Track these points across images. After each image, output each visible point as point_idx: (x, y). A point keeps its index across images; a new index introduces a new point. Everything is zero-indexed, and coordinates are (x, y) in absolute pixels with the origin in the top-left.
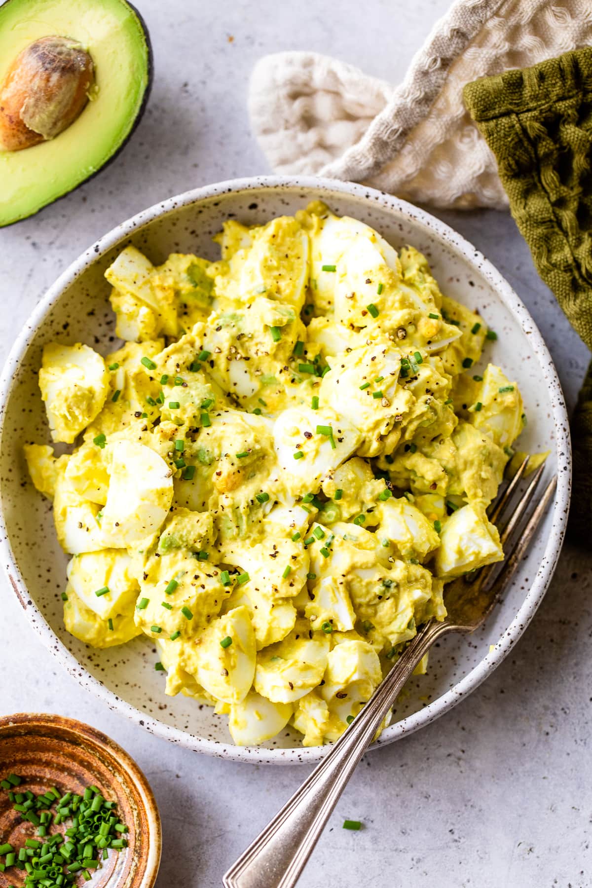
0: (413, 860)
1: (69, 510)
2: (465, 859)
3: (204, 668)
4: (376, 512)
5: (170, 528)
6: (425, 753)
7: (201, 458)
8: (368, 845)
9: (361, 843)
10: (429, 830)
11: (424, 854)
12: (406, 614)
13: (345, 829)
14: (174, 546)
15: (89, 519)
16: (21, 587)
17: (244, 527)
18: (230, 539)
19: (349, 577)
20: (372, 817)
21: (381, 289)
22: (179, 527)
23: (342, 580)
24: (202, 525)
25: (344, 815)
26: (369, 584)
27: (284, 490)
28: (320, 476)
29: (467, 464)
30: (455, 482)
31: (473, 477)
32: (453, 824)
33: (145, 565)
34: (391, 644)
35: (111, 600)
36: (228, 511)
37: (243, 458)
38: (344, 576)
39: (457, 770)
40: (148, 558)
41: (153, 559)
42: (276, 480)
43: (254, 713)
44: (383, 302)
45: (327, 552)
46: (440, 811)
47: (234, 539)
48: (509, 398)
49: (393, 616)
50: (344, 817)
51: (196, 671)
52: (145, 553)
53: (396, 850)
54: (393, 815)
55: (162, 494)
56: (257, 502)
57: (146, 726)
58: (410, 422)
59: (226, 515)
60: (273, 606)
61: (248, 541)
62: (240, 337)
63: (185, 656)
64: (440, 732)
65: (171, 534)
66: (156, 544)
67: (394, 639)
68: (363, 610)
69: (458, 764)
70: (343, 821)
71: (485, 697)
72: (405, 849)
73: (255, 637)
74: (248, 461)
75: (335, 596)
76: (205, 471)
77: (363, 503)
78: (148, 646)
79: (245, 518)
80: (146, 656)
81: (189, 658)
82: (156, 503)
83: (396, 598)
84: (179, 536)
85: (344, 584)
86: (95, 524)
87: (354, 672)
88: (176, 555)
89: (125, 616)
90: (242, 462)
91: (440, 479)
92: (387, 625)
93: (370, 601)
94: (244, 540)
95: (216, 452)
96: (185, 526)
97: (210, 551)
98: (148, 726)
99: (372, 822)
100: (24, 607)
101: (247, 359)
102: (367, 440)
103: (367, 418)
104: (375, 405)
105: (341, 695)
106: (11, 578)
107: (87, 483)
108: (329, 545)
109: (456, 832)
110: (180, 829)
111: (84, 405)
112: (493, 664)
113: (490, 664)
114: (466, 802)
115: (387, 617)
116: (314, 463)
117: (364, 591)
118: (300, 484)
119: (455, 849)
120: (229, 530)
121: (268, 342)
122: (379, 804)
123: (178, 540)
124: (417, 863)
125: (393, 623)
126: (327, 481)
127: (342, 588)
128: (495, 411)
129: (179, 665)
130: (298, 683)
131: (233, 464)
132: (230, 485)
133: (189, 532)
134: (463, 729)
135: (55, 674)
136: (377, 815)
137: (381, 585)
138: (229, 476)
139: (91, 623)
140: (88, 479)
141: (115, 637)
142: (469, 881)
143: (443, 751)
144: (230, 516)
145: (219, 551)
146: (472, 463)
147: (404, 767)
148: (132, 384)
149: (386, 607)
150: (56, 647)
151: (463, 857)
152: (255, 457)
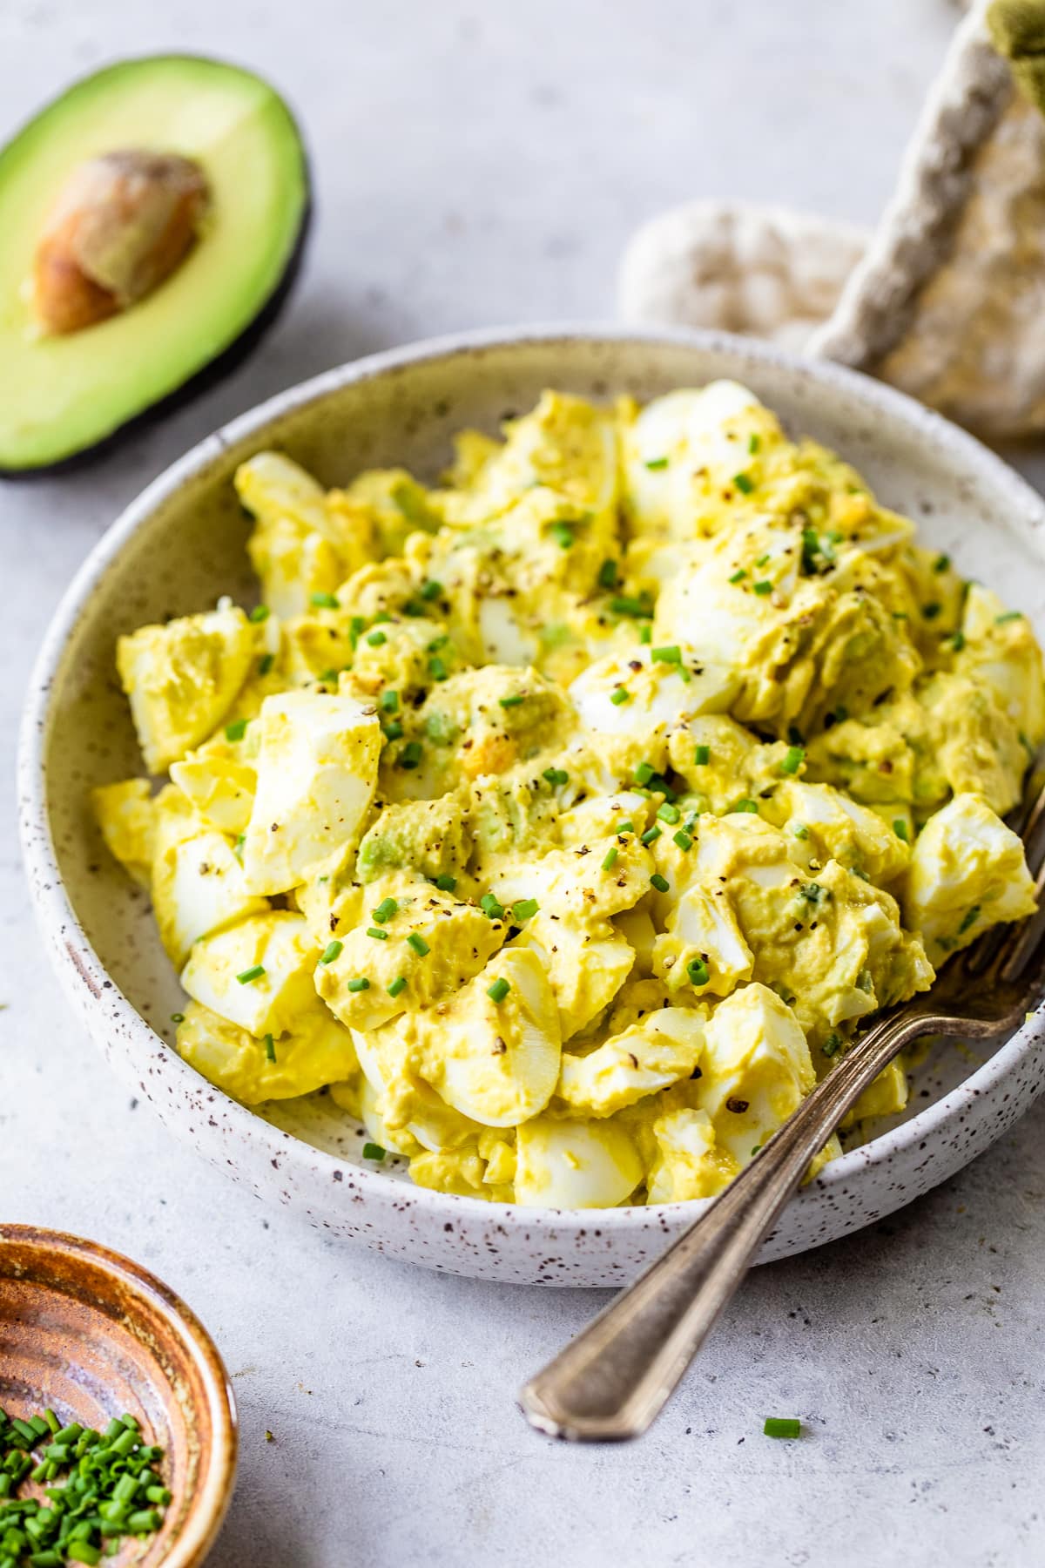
0: (914, 1485)
1: (179, 851)
2: (1022, 1479)
3: (457, 1055)
4: (779, 798)
5: (378, 826)
6: (921, 1295)
7: (433, 733)
8: (820, 1463)
9: (804, 1460)
10: (942, 1430)
11: (935, 1473)
12: (853, 952)
13: (767, 1437)
14: (387, 860)
15: (221, 853)
16: (90, 960)
17: (523, 825)
18: (497, 851)
19: (735, 882)
20: (822, 1414)
21: (755, 446)
22: (395, 819)
23: (721, 887)
24: (439, 813)
25: (764, 1413)
26: (774, 897)
27: (595, 764)
28: (664, 726)
29: (948, 729)
30: (927, 766)
31: (961, 751)
32: (991, 1417)
33: (332, 903)
34: (828, 1022)
35: (268, 989)
36: (491, 799)
37: (513, 710)
38: (723, 879)
39: (990, 1322)
40: (337, 892)
41: (349, 892)
42: (580, 750)
43: (565, 1156)
44: (759, 467)
45: (688, 841)
46: (962, 1396)
47: (505, 850)
48: (1015, 632)
49: (828, 960)
50: (762, 1418)
51: (442, 1069)
52: (331, 881)
53: (878, 1470)
54: (865, 1408)
55: (358, 741)
56: (545, 784)
57: (346, 1180)
58: (829, 642)
59: (486, 807)
60: (588, 939)
61: (532, 853)
62: (496, 555)
63: (420, 1042)
64: (947, 1259)
65: (380, 833)
66: (351, 867)
67: (832, 1010)
68: (767, 953)
69: (990, 1311)
70: (763, 1424)
71: (1031, 1193)
72: (895, 1466)
73: (556, 1004)
74: (523, 716)
75: (708, 913)
76: (441, 756)
77: (750, 782)
78: (348, 1126)
79: (523, 810)
80: (343, 1144)
81: (427, 1045)
82: (348, 766)
83: (831, 921)
84: (396, 837)
85: (726, 894)
86: (232, 859)
87: (759, 1042)
88: (391, 879)
89: (299, 1036)
90: (512, 718)
91: (896, 753)
92: (818, 981)
93: (778, 934)
94: (524, 851)
95: (461, 716)
96: (408, 818)
97: (459, 876)
98: (351, 1180)
99: (824, 1422)
100: (97, 996)
101: (511, 593)
102: (750, 681)
103: (745, 640)
104: (760, 612)
105: (737, 1105)
106: (69, 948)
107: (214, 782)
108: (691, 828)
109: (998, 1430)
110: (429, 1456)
111: (205, 659)
112: (1036, 1038)
113: (1030, 1038)
114: (1015, 1378)
115: (816, 964)
116: (649, 708)
117: (766, 912)
118: (625, 747)
119: (999, 1461)
120: (493, 831)
121: (549, 555)
122: (836, 1390)
123: (394, 845)
124: (923, 1490)
125: (829, 976)
126: (676, 734)
127: (721, 902)
128: (990, 652)
129: (409, 1062)
130: (647, 1059)
131: (494, 725)
132: (490, 761)
133: (415, 828)
134: (993, 1250)
135: (163, 1203)
136: (832, 1408)
137: (798, 894)
138: (488, 744)
139: (231, 1045)
140: (215, 774)
141: (280, 1075)
142: (1035, 1517)
143: (957, 1291)
144: (495, 805)
145: (477, 880)
146: (956, 728)
147: (880, 1323)
148: (295, 645)
149: (811, 948)
150: (161, 1055)
151: (1018, 1474)
152: (536, 710)
